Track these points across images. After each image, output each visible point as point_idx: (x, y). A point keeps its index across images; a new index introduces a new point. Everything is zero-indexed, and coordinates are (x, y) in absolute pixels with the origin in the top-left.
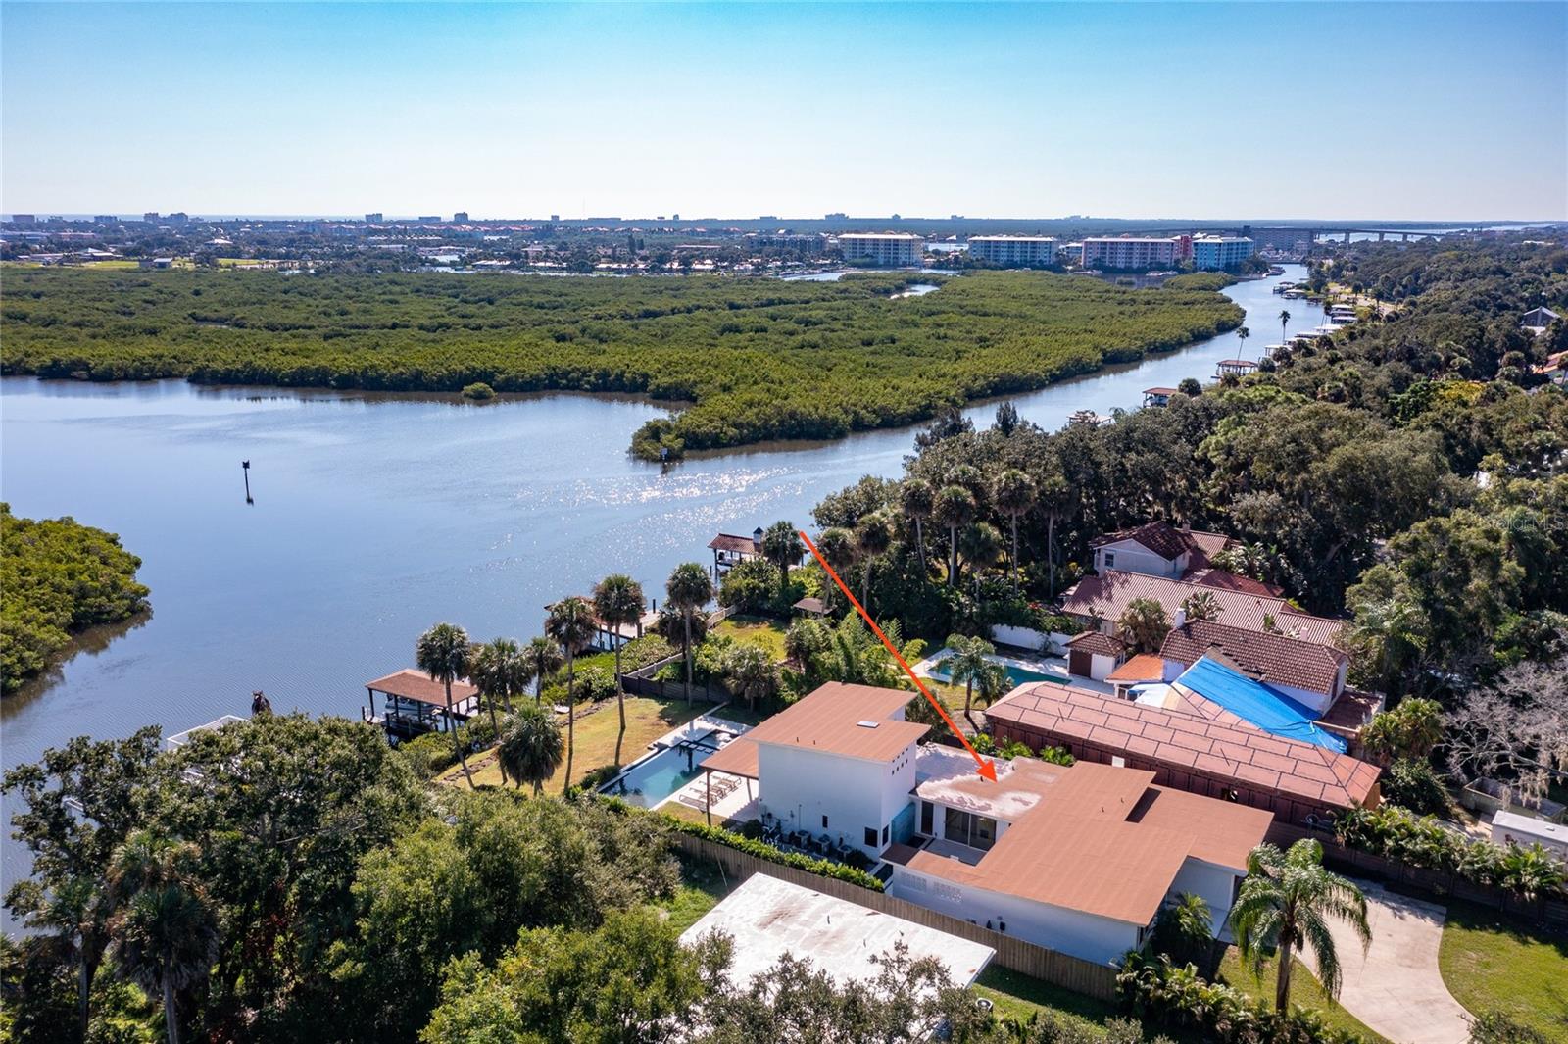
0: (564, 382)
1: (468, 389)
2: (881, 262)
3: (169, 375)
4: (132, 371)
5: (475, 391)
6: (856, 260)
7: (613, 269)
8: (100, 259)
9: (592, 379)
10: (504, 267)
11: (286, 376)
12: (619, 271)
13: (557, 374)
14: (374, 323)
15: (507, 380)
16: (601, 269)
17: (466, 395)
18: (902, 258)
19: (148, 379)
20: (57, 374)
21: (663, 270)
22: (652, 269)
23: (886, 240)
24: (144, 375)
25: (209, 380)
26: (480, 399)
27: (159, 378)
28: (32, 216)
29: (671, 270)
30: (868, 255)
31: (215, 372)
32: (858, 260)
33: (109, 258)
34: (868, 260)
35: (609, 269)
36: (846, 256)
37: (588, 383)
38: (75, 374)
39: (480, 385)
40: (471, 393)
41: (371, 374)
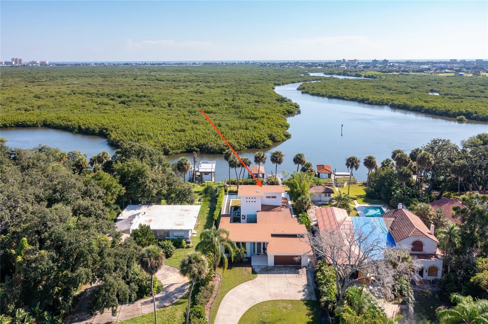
1: (458, 118)
3: (387, 104)
4: (378, 102)
5: (460, 118)
8: (448, 73)
11: (412, 108)
15: (478, 116)
17: (457, 119)
19: (380, 105)
20: (363, 101)
25: (395, 107)
26: (461, 121)
27: (384, 105)
28: (456, 60)
31: (395, 105)
33: (451, 72)
39: (463, 116)
40: (458, 119)
41: (434, 109)
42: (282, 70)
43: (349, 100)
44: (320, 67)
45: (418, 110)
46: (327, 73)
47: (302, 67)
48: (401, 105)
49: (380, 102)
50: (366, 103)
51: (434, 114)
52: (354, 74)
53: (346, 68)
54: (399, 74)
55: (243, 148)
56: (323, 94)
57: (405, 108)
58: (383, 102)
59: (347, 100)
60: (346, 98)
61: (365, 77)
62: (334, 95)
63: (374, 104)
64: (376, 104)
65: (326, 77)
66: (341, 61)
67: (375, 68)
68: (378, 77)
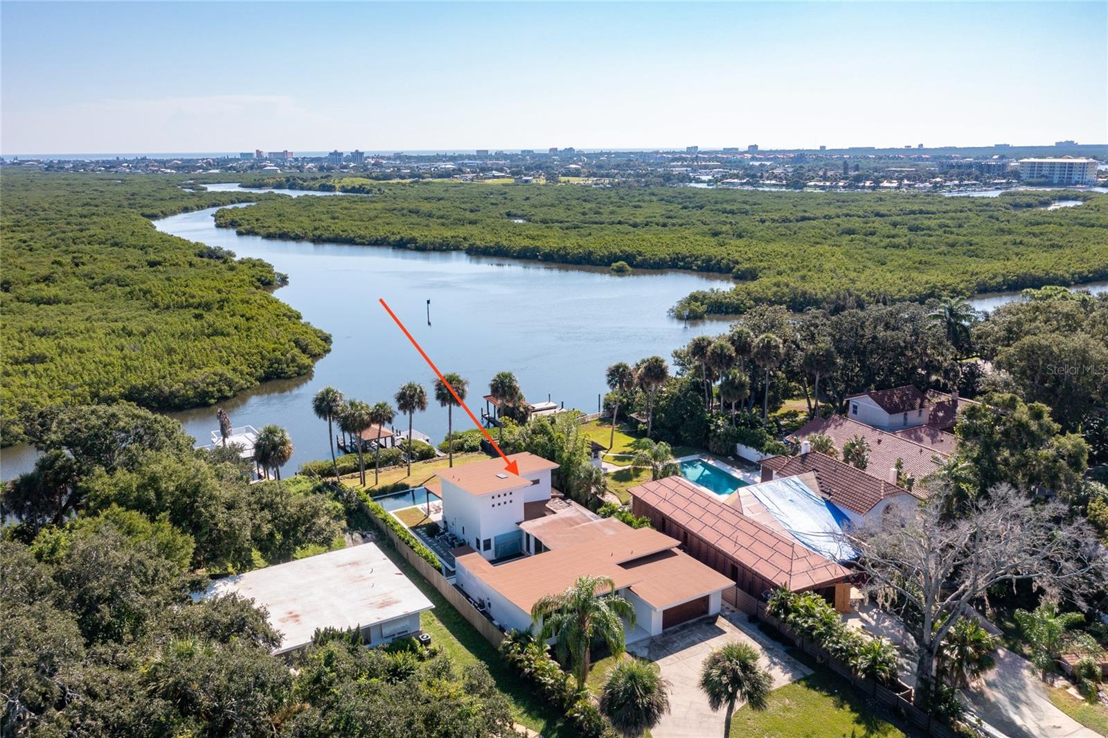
0: (682, 264)
1: (614, 265)
2: (1056, 180)
3: (457, 248)
4: (437, 245)
5: (618, 267)
6: (1031, 180)
7: (819, 186)
8: (498, 177)
9: (699, 263)
10: (742, 184)
11: (515, 252)
12: (823, 188)
13: (678, 258)
14: (608, 220)
15: (645, 260)
16: (810, 186)
17: (613, 269)
18: (1076, 177)
19: (444, 251)
20: (402, 245)
21: (858, 187)
22: (850, 186)
23: (1061, 163)
24: (443, 248)
25: (477, 252)
26: (620, 272)
27: (452, 250)
28: (487, 151)
29: (864, 187)
30: (1043, 176)
31: (478, 247)
32: (1034, 180)
33: (503, 177)
34: (1043, 180)
35: (816, 186)
36: (1024, 176)
37: (697, 265)
38: (409, 246)
39: (623, 263)
40: (615, 268)
41: (562, 252)
42: (122, 180)
43: (368, 245)
44: (217, 171)
45: (527, 256)
46: (249, 184)
47: (169, 171)
48: (491, 247)
49: (441, 245)
50: (411, 249)
51: (563, 262)
52: (317, 185)
53: (279, 171)
54: (412, 183)
55: (252, 384)
56: (297, 235)
57: (499, 253)
58: (448, 245)
59: (363, 244)
60: (358, 240)
61: (344, 190)
62: (326, 235)
63: (430, 250)
64: (434, 250)
65: (260, 195)
66: (251, 154)
67: (345, 170)
68: (375, 190)
